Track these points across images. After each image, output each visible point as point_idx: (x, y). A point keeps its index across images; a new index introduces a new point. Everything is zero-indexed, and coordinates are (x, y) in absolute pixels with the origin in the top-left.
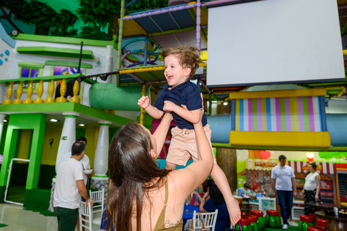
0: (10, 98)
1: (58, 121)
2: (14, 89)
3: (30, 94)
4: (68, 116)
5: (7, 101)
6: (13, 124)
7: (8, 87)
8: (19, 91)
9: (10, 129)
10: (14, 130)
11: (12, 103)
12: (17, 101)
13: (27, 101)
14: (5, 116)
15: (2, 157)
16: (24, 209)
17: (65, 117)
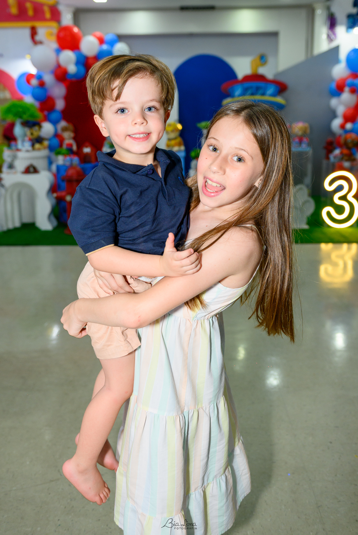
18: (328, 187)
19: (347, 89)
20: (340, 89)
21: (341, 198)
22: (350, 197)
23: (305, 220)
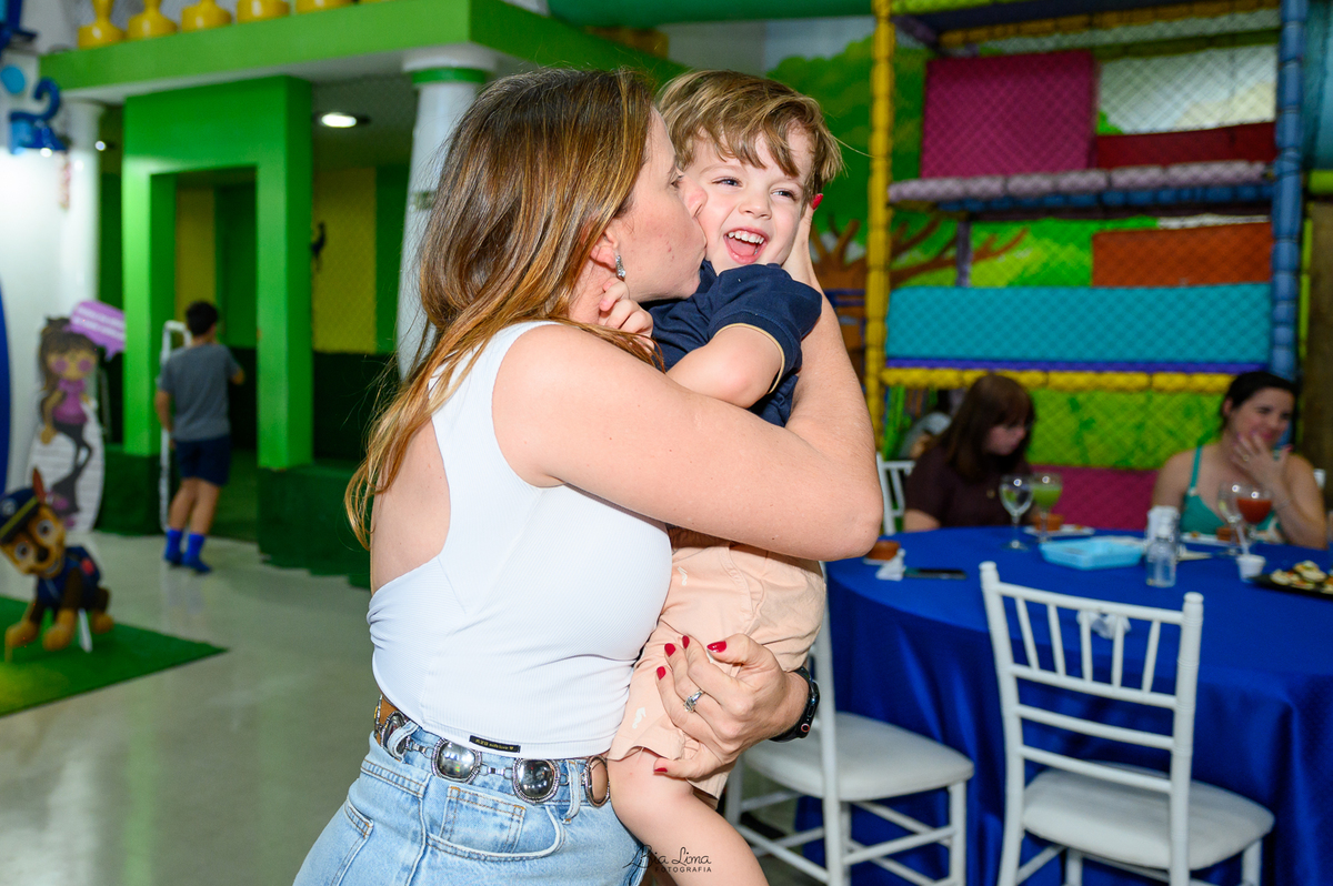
0: (110, 13)
1: (362, 120)
4: (434, 75)
5: (98, 32)
6: (146, 151)
9: (137, 175)
10: (156, 179)
11: (124, 36)
12: (147, 24)
13: (200, 22)
15: (121, 318)
17: (417, 85)
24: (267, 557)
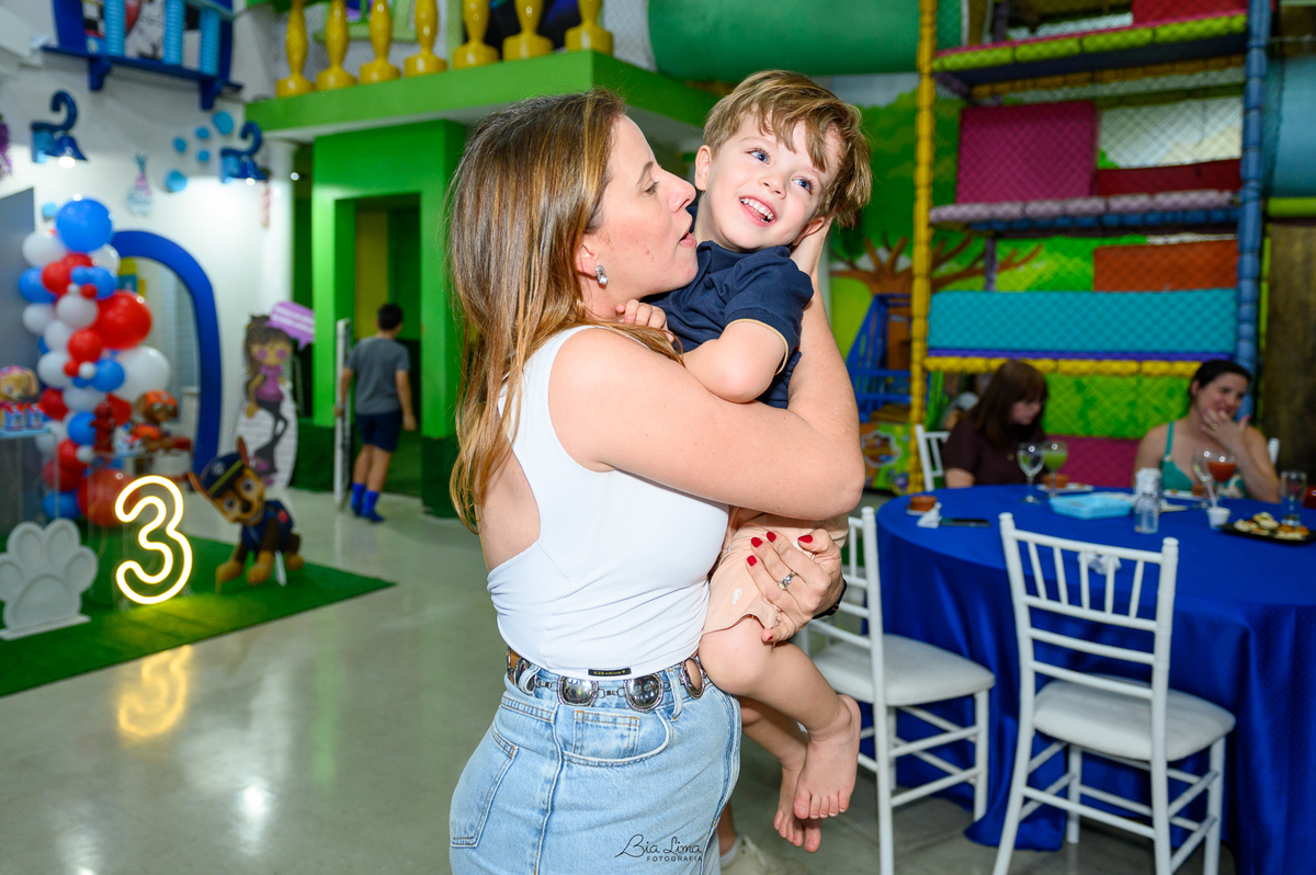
0: (302, 69)
2: (311, 29)
3: (381, 40)
5: (293, 84)
6: (332, 180)
7: (286, 21)
8: (335, 35)
9: (324, 200)
10: (340, 203)
11: (313, 87)
12: (332, 78)
13: (375, 76)
14: (291, 148)
15: (311, 316)
16: (427, 513)
18: (122, 516)
19: (73, 288)
20: (53, 288)
21: (152, 537)
22: (171, 531)
23: (77, 603)
24: (430, 509)
